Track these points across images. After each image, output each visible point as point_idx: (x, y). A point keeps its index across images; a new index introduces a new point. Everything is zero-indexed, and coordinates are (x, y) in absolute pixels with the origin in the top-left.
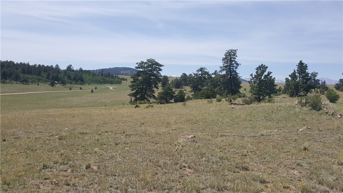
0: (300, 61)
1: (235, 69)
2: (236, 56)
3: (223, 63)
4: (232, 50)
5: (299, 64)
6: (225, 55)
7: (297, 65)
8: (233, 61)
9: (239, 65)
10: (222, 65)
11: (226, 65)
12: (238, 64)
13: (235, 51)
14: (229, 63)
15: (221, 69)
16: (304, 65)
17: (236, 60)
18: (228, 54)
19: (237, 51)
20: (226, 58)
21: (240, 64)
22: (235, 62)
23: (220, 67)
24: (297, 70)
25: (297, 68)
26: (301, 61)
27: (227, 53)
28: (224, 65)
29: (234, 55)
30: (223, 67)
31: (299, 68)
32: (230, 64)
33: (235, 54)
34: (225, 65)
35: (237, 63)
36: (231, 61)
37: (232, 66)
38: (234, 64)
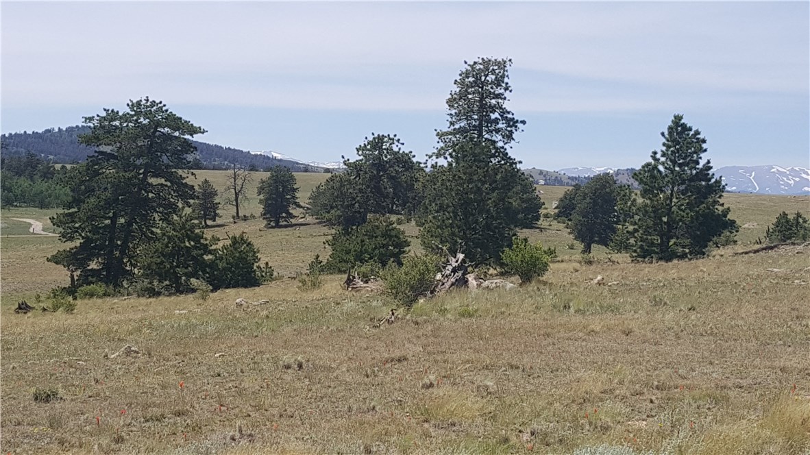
0: (675, 117)
1: (500, 144)
2: (506, 89)
3: (449, 118)
4: (486, 63)
5: (670, 128)
6: (460, 83)
7: (663, 134)
8: (493, 109)
9: (519, 125)
11: (463, 124)
13: (502, 65)
14: (476, 117)
18: (471, 79)
20: (463, 95)
21: (523, 122)
23: (438, 135)
24: (664, 155)
25: (664, 144)
26: (678, 118)
27: (467, 74)
29: (498, 82)
30: (450, 133)
32: (480, 120)
33: (503, 77)
34: (457, 126)
36: (485, 109)
37: (489, 132)
38: (496, 121)
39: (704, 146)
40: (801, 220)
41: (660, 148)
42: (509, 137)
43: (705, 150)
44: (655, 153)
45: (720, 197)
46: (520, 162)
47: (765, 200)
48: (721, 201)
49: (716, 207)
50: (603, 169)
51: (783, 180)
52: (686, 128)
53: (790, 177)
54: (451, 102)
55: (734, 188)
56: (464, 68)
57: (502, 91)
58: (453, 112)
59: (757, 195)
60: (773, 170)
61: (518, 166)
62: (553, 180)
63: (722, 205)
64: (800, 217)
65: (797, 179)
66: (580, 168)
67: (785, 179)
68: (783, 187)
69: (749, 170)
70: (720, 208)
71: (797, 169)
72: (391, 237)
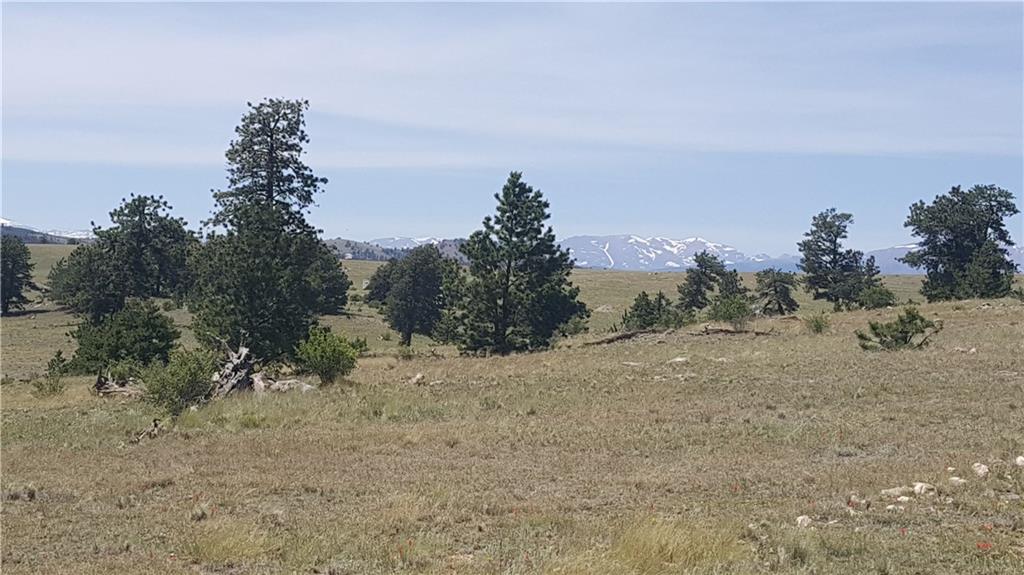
0: (512, 175)
1: (295, 208)
2: (302, 138)
3: (229, 174)
4: (276, 105)
5: (506, 188)
6: (244, 130)
7: (497, 196)
8: (286, 164)
9: (318, 184)
10: (225, 187)
11: (247, 182)
12: (310, 181)
13: (296, 108)
14: (264, 174)
15: (220, 208)
16: (532, 195)
17: (303, 159)
18: (257, 126)
19: (304, 111)
20: (247, 146)
21: (324, 181)
22: (299, 168)
23: (215, 196)
24: (498, 222)
25: (498, 209)
26: (515, 177)
27: (252, 119)
28: (233, 182)
29: (292, 129)
30: (232, 194)
31: (504, 212)
32: (270, 177)
33: (298, 123)
34: (240, 185)
35: (307, 173)
36: (274, 163)
37: (282, 192)
38: (290, 179)
39: (547, 211)
40: (664, 302)
41: (494, 213)
42: (306, 198)
43: (548, 216)
44: (488, 219)
45: (567, 274)
46: (321, 231)
47: (620, 278)
48: (569, 279)
49: (563, 286)
50: (425, 239)
51: (643, 253)
52: (524, 189)
53: (651, 249)
54: (232, 155)
55: (585, 263)
56: (248, 111)
57: (297, 141)
58: (235, 167)
59: (612, 271)
60: (630, 241)
61: (319, 236)
62: (363, 253)
63: (570, 284)
64: (663, 297)
65: (659, 252)
66: (397, 239)
67: (645, 251)
68: (642, 261)
69: (602, 241)
70: (568, 288)
71: (658, 239)
72: (154, 327)
